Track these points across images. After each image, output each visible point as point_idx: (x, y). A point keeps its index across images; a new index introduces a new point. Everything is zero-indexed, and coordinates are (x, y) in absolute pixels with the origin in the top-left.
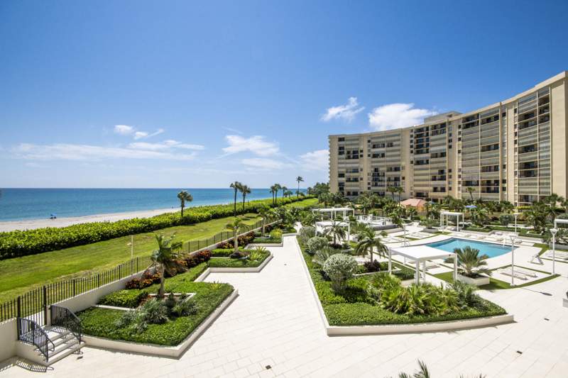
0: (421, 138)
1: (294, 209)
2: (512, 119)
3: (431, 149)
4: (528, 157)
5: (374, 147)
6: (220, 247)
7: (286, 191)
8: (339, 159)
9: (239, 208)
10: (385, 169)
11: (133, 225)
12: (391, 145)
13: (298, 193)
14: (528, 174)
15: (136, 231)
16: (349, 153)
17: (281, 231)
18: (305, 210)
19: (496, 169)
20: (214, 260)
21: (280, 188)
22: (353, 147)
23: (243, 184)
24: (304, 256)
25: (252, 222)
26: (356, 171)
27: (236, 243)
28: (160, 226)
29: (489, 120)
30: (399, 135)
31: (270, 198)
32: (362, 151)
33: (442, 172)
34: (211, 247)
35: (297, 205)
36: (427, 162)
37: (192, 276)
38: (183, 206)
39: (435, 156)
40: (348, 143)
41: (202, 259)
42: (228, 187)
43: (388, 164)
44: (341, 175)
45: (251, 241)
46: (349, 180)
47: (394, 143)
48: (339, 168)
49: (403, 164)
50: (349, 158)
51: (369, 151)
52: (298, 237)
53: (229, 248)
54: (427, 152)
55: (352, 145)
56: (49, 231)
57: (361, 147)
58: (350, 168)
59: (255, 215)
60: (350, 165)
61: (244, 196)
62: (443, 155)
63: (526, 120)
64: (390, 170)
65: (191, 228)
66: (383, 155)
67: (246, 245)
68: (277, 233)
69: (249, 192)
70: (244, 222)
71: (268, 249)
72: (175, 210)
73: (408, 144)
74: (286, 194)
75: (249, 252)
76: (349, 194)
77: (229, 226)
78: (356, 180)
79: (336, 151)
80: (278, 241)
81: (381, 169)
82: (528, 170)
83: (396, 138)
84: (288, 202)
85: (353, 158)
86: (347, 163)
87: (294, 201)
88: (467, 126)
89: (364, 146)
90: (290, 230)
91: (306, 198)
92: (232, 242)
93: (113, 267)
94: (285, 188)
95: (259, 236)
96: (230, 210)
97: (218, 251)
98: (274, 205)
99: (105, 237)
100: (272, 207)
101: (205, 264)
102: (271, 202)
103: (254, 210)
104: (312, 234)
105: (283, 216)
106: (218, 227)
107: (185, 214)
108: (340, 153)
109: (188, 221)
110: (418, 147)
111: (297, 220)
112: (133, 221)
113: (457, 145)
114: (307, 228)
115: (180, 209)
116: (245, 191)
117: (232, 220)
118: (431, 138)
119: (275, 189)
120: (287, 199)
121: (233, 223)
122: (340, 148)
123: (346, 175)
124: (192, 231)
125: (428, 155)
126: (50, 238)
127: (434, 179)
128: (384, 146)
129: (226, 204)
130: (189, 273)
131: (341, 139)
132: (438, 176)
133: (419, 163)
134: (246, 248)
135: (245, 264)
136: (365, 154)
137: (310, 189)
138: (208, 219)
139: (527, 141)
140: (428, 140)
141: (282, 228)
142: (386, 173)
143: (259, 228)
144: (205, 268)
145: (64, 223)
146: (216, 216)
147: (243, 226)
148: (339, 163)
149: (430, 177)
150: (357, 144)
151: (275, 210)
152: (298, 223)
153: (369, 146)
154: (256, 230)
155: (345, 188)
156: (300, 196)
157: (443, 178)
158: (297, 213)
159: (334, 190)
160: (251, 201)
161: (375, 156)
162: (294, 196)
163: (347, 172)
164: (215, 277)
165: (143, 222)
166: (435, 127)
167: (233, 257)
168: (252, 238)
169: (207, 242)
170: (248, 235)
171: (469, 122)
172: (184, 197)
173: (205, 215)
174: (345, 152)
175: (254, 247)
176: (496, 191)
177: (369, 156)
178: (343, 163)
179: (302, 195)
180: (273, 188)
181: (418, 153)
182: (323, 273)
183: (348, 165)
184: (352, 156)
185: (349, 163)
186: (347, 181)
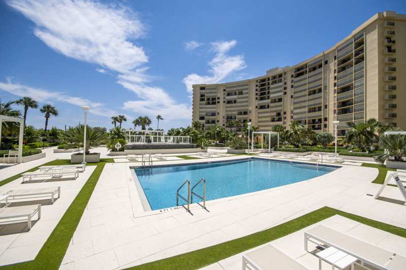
0: (263, 86)
2: (333, 66)
3: (271, 96)
4: (345, 96)
5: (228, 95)
8: (200, 104)
10: (236, 113)
12: (241, 93)
14: (345, 111)
16: (208, 99)
19: (320, 109)
22: (212, 95)
26: (214, 114)
29: (314, 69)
30: (247, 85)
32: (218, 98)
33: (279, 114)
36: (268, 107)
39: (274, 101)
40: (208, 91)
43: (239, 108)
44: (202, 118)
46: (208, 122)
47: (244, 92)
48: (200, 112)
49: (250, 108)
50: (209, 104)
51: (224, 98)
54: (269, 98)
55: (211, 93)
57: (219, 95)
58: (209, 112)
60: (209, 110)
62: (280, 100)
63: (344, 64)
64: (240, 113)
66: (235, 102)
73: (254, 92)
78: (214, 122)
79: (199, 97)
82: (344, 108)
83: (245, 87)
85: (212, 104)
86: (206, 108)
88: (298, 75)
89: (220, 94)
108: (201, 100)
110: (262, 94)
113: (290, 91)
118: (271, 86)
122: (202, 96)
123: (206, 117)
125: (269, 101)
127: (273, 120)
128: (235, 94)
131: (203, 88)
132: (276, 118)
133: (262, 107)
136: (221, 100)
139: (344, 82)
140: (269, 88)
142: (237, 116)
148: (200, 108)
149: (269, 119)
150: (215, 92)
153: (224, 94)
157: (280, 120)
161: (229, 102)
163: (207, 115)
166: (274, 77)
171: (300, 72)
174: (206, 98)
176: (319, 128)
177: (224, 102)
178: (203, 108)
181: (262, 99)
183: (207, 110)
184: (211, 103)
185: (208, 108)
186: (206, 123)
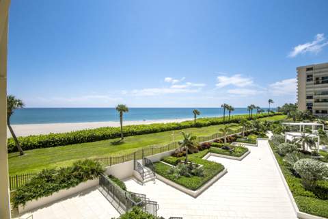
1: (266, 122)
6: (216, 141)
7: (259, 110)
8: (307, 85)
9: (227, 119)
11: (173, 126)
13: (269, 111)
15: (175, 129)
16: (317, 79)
17: (257, 136)
18: (275, 123)
20: (212, 148)
21: (254, 107)
22: (321, 74)
23: (229, 105)
24: (275, 155)
25: (236, 129)
26: (325, 93)
27: (225, 140)
28: (185, 127)
31: (247, 114)
34: (211, 141)
35: (268, 119)
37: (201, 155)
38: (195, 117)
40: (316, 71)
41: (205, 147)
42: (220, 107)
44: (310, 97)
45: (235, 140)
46: (317, 101)
48: (307, 92)
50: (318, 83)
52: (269, 141)
53: (221, 142)
55: (320, 72)
56: (144, 126)
58: (319, 91)
59: (237, 125)
60: (319, 89)
61: (230, 112)
65: (200, 129)
67: (231, 142)
68: (253, 137)
69: (233, 109)
70: (230, 128)
71: (246, 147)
72: (192, 119)
74: (259, 112)
75: (234, 147)
76: (317, 112)
77: (221, 130)
79: (304, 78)
80: (254, 143)
84: (260, 117)
85: (323, 83)
86: (315, 88)
87: (265, 116)
90: (263, 136)
91: (275, 115)
92: (223, 140)
93: (166, 145)
94: (258, 108)
95: (240, 138)
96: (221, 120)
97: (215, 144)
98: (250, 119)
99: (163, 130)
100: (248, 120)
101: (207, 150)
102: (248, 117)
103: (236, 121)
104: (282, 140)
105: (257, 126)
106: (215, 130)
107: (197, 122)
108: (308, 80)
109: (198, 126)
111: (269, 130)
112: (173, 124)
114: (277, 136)
115: (194, 119)
116: (231, 109)
117: (223, 127)
119: (251, 108)
120: (260, 114)
121: (223, 129)
122: (308, 76)
123: (315, 97)
124: (200, 131)
126: (144, 129)
129: (219, 117)
130: (200, 154)
131: (308, 69)
134: (231, 144)
135: (231, 154)
137: (279, 108)
138: (208, 125)
141: (256, 134)
143: (240, 133)
144: (208, 153)
145: (148, 123)
146: (213, 124)
147: (230, 131)
148: (307, 88)
150: (326, 71)
151: (251, 122)
152: (270, 132)
154: (238, 134)
155: (313, 107)
156: (270, 113)
158: (269, 125)
159: (302, 109)
160: (234, 115)
162: (266, 113)
163: (315, 94)
164: (213, 158)
165: (177, 124)
167: (223, 149)
168: (235, 139)
169: (208, 138)
170: (233, 136)
172: (196, 112)
173: (207, 122)
174: (314, 78)
175: (237, 144)
178: (311, 88)
179: (272, 112)
180: (249, 107)
182: (293, 171)
183: (316, 89)
184: (321, 82)
186: (316, 102)
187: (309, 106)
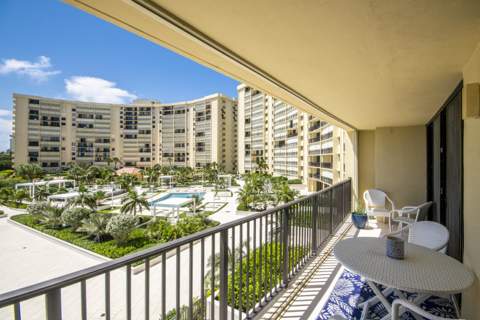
0: (130, 116)
2: (192, 114)
3: (139, 126)
4: (200, 139)
5: (80, 116)
8: (29, 124)
10: (94, 140)
12: (100, 118)
14: (200, 150)
16: (45, 118)
19: (183, 146)
22: (53, 113)
26: (56, 139)
29: (179, 112)
30: (109, 110)
32: (64, 119)
33: (147, 145)
36: (136, 137)
39: (142, 132)
40: (43, 107)
43: (96, 135)
44: (34, 143)
46: (45, 149)
47: (104, 116)
48: (29, 135)
49: (113, 136)
50: (45, 124)
51: (74, 120)
54: (136, 128)
55: (49, 110)
57: (63, 115)
58: (48, 136)
60: (47, 133)
62: (148, 132)
63: (199, 116)
64: (99, 141)
66: (91, 126)
73: (119, 120)
76: (45, 165)
78: (56, 149)
79: (26, 114)
81: (88, 140)
82: (200, 147)
83: (107, 112)
85: (52, 125)
86: (41, 130)
88: (166, 113)
89: (67, 114)
108: (31, 118)
110: (127, 123)
113: (159, 126)
118: (139, 117)
122: (32, 112)
123: (41, 143)
125: (137, 131)
127: (141, 151)
128: (92, 117)
131: (33, 102)
132: (144, 149)
133: (128, 137)
136: (69, 122)
139: (199, 130)
140: (136, 119)
142: (95, 144)
148: (29, 129)
149: (137, 149)
150: (59, 111)
153: (74, 115)
155: (39, 158)
157: (148, 151)
159: (21, 161)
161: (81, 126)
163: (42, 140)
166: (142, 109)
171: (167, 111)
174: (40, 117)
176: (183, 160)
177: (74, 125)
178: (36, 130)
181: (127, 128)
183: (43, 133)
184: (49, 123)
185: (45, 130)
186: (42, 150)
187: (33, 157)
